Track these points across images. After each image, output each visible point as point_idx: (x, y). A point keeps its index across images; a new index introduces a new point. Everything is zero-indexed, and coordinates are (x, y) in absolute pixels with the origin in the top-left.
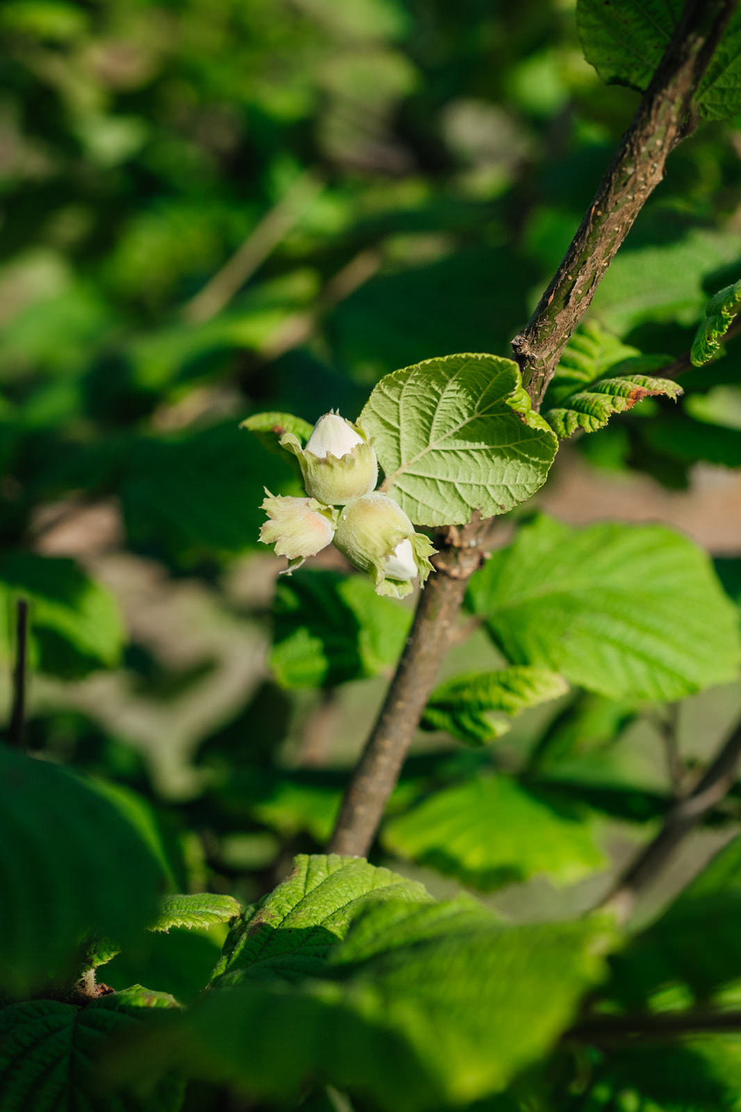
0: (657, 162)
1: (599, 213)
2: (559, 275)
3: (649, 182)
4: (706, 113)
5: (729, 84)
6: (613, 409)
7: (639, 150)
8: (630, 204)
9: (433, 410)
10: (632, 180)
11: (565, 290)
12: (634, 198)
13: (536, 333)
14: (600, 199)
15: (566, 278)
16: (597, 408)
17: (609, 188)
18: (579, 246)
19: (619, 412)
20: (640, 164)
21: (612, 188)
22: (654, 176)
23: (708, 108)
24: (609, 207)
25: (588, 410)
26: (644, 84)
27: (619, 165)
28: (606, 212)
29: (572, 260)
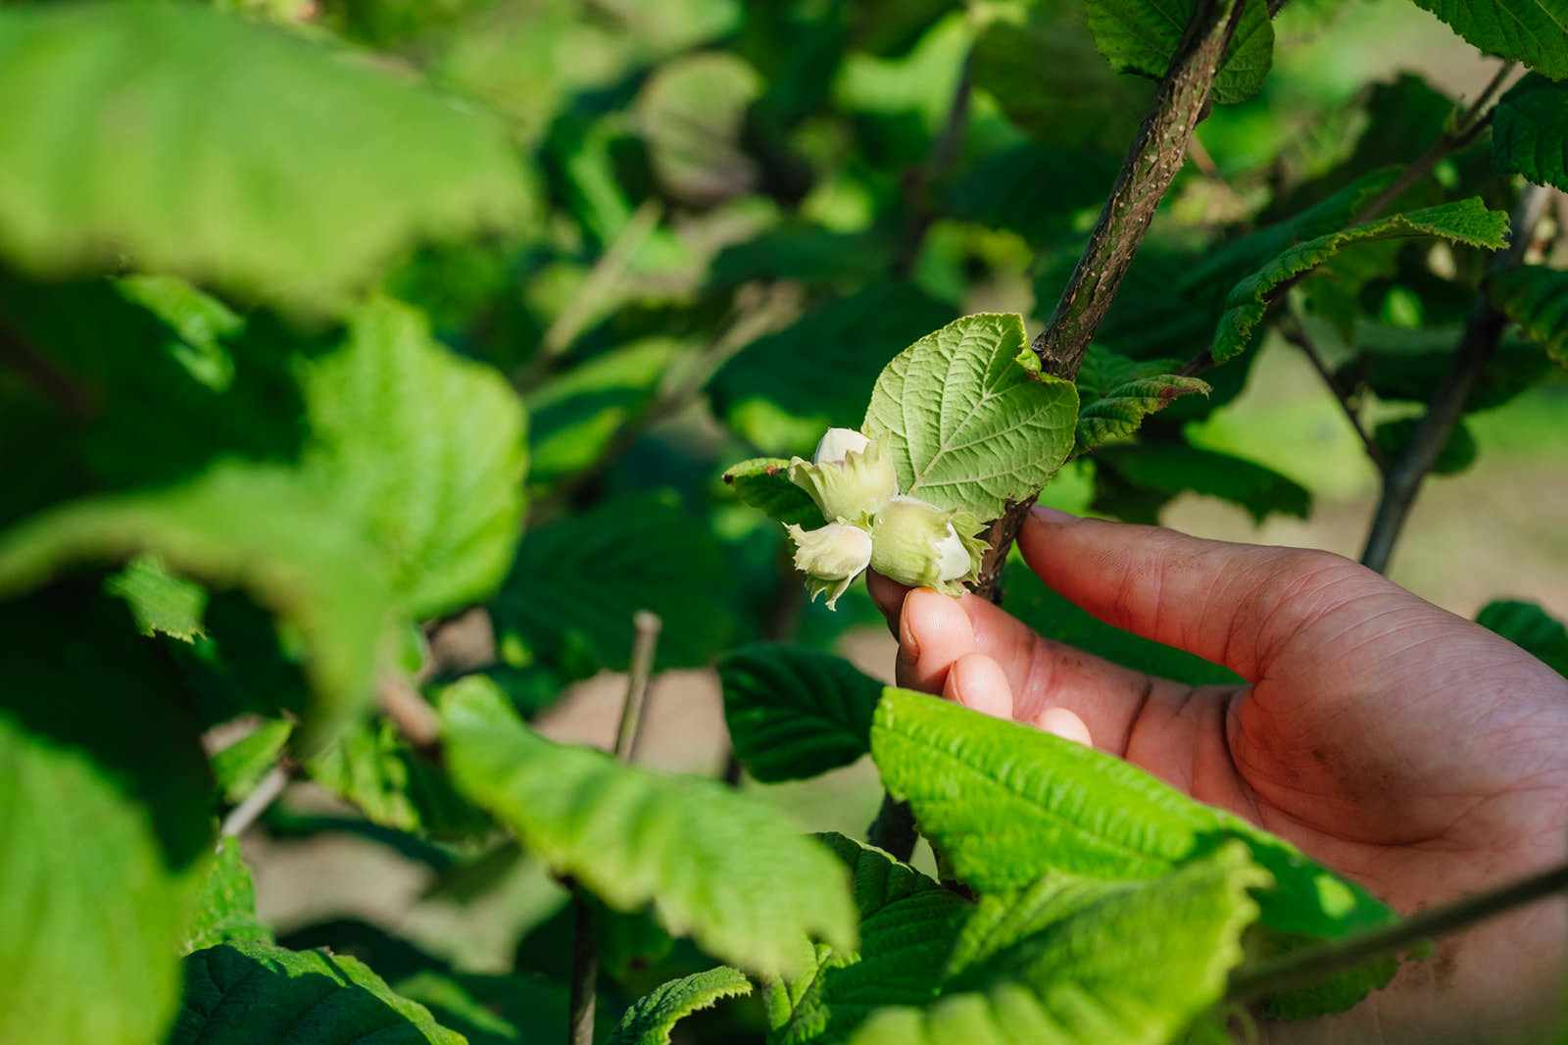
0: (1180, 148)
1: (1122, 205)
2: (1080, 273)
3: (1172, 169)
4: (1219, 97)
5: (1241, 67)
6: (1145, 411)
7: (1161, 136)
8: (1154, 193)
9: (939, 404)
10: (1155, 167)
11: (1087, 288)
12: (1157, 187)
13: (1058, 336)
14: (1122, 189)
15: (1089, 274)
16: (1127, 411)
17: (1131, 178)
18: (1101, 239)
19: (1152, 413)
20: (1163, 150)
21: (1134, 178)
22: (1177, 163)
23: (1221, 91)
24: (1132, 197)
25: (1116, 413)
26: (1162, 73)
27: (1141, 154)
28: (1128, 202)
29: (1094, 256)
